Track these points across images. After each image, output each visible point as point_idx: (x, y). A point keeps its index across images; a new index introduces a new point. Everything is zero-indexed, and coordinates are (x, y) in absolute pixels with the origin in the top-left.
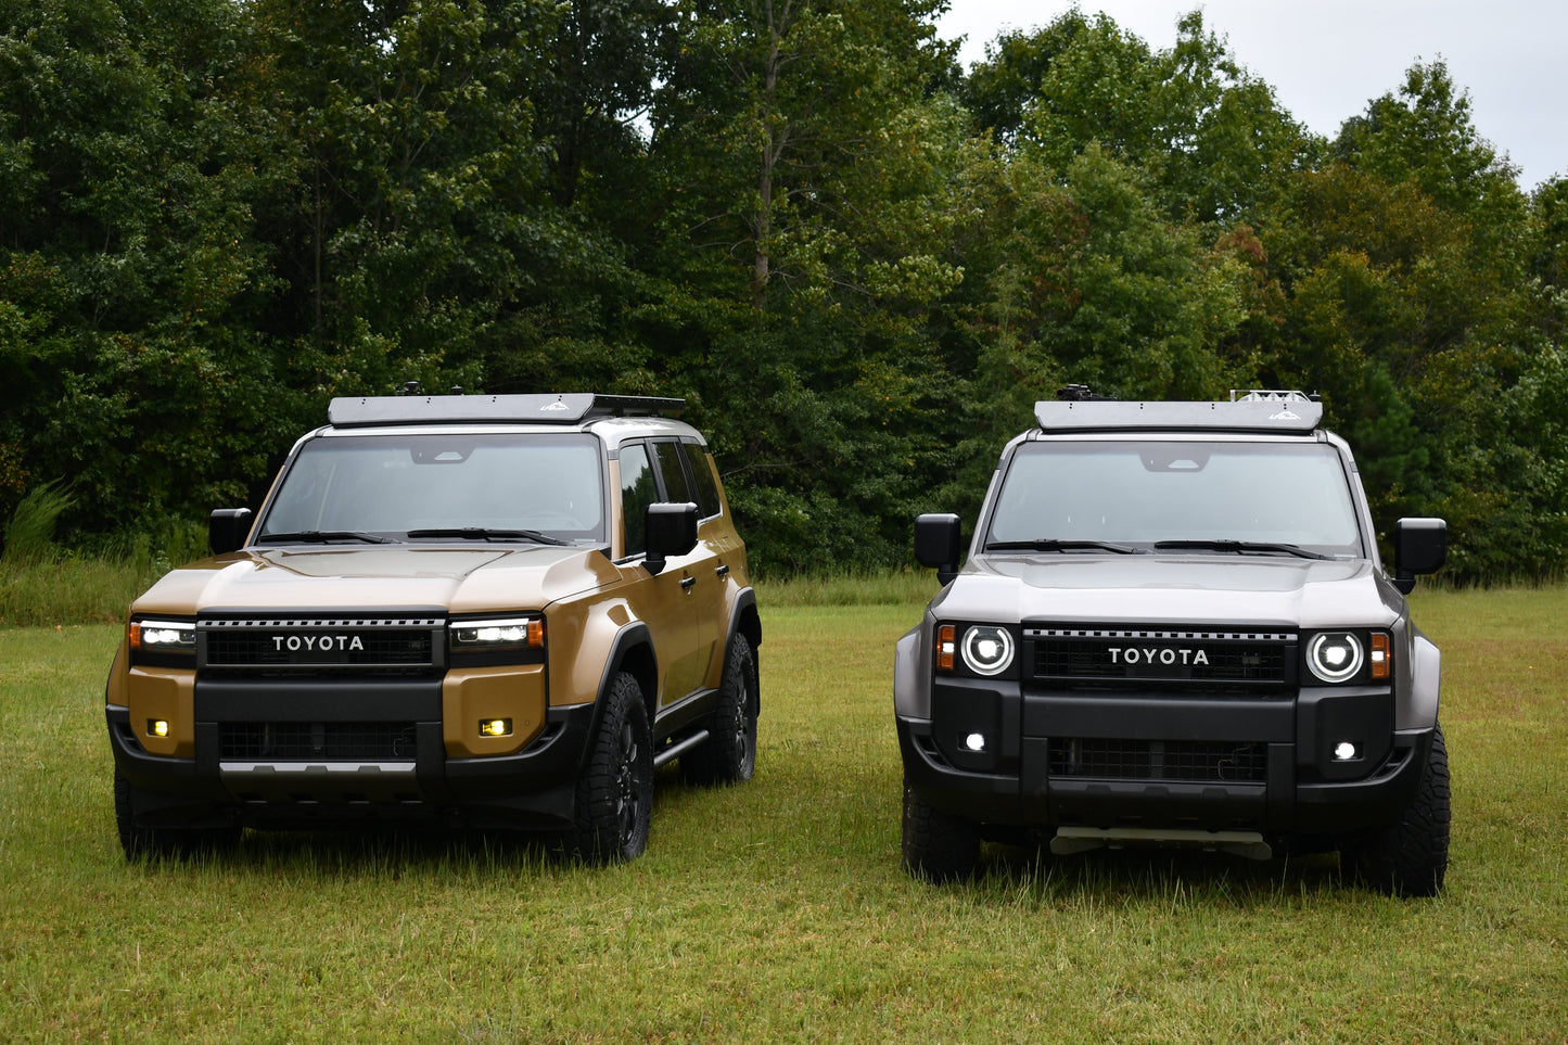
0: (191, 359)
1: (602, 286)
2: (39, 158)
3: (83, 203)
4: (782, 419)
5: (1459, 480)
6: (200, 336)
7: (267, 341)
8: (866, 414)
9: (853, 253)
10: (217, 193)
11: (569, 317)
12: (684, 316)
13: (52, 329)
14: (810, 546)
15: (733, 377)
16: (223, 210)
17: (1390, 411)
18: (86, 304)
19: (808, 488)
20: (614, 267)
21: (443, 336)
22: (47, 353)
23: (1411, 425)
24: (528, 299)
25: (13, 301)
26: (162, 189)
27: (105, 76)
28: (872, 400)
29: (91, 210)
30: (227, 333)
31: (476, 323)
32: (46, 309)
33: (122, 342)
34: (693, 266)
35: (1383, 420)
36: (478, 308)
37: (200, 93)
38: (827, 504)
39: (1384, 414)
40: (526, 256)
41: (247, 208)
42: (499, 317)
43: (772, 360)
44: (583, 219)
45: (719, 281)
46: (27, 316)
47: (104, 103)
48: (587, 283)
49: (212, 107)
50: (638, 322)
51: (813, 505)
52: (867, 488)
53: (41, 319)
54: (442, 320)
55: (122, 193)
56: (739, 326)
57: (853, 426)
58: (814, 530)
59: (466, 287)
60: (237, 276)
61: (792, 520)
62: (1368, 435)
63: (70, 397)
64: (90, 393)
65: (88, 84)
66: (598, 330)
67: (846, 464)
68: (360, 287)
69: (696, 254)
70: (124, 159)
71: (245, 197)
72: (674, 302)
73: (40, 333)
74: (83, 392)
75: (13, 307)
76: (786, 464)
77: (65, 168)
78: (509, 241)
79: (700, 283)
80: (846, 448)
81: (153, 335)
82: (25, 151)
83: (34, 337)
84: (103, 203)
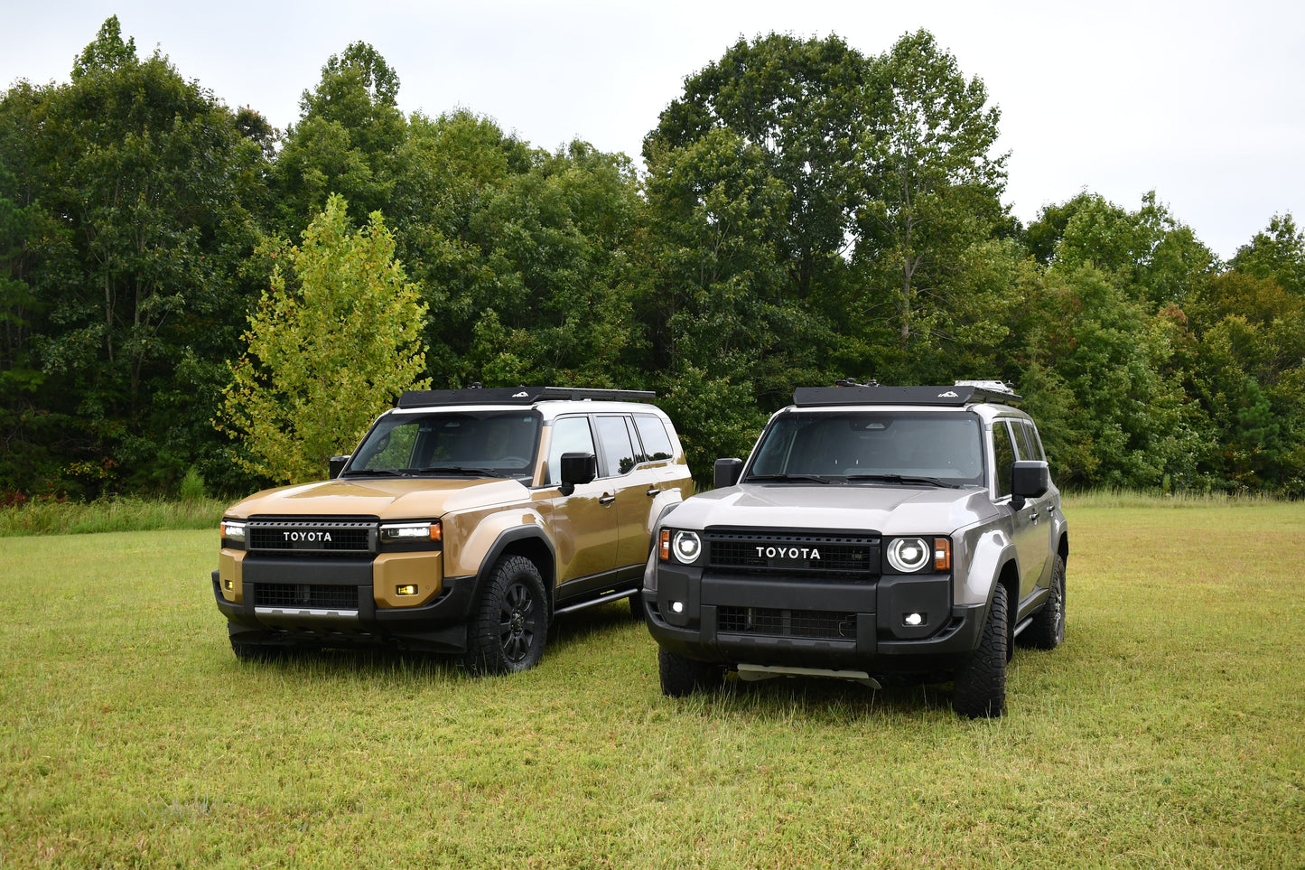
1: (818, 342)
2: (527, 282)
3: (551, 304)
5: (1297, 441)
6: (607, 369)
7: (642, 373)
9: (950, 322)
10: (614, 298)
11: (800, 357)
12: (862, 355)
13: (532, 368)
16: (618, 306)
17: (1257, 403)
18: (550, 353)
20: (824, 331)
21: (731, 368)
22: (529, 380)
23: (1270, 411)
24: (776, 350)
25: (514, 354)
26: (589, 297)
27: (562, 240)
29: (554, 307)
30: (621, 369)
31: (749, 361)
32: (529, 358)
33: (567, 374)
34: (868, 330)
35: (1253, 408)
36: (750, 353)
37: (613, 248)
39: (1254, 405)
40: (777, 326)
41: (630, 305)
42: (761, 358)
44: (807, 305)
45: (883, 338)
46: (520, 362)
47: (561, 255)
48: (805, 340)
49: (618, 253)
50: (838, 358)
53: (527, 363)
54: (730, 360)
55: (569, 298)
56: (890, 360)
59: (740, 342)
60: (622, 337)
62: (1245, 416)
65: (554, 245)
66: (815, 364)
68: (687, 344)
69: (870, 324)
70: (569, 282)
71: (629, 300)
72: (856, 347)
73: (526, 370)
75: (514, 357)
77: (539, 287)
78: (766, 318)
79: (871, 338)
81: (584, 370)
82: (518, 278)
83: (523, 372)
84: (559, 303)
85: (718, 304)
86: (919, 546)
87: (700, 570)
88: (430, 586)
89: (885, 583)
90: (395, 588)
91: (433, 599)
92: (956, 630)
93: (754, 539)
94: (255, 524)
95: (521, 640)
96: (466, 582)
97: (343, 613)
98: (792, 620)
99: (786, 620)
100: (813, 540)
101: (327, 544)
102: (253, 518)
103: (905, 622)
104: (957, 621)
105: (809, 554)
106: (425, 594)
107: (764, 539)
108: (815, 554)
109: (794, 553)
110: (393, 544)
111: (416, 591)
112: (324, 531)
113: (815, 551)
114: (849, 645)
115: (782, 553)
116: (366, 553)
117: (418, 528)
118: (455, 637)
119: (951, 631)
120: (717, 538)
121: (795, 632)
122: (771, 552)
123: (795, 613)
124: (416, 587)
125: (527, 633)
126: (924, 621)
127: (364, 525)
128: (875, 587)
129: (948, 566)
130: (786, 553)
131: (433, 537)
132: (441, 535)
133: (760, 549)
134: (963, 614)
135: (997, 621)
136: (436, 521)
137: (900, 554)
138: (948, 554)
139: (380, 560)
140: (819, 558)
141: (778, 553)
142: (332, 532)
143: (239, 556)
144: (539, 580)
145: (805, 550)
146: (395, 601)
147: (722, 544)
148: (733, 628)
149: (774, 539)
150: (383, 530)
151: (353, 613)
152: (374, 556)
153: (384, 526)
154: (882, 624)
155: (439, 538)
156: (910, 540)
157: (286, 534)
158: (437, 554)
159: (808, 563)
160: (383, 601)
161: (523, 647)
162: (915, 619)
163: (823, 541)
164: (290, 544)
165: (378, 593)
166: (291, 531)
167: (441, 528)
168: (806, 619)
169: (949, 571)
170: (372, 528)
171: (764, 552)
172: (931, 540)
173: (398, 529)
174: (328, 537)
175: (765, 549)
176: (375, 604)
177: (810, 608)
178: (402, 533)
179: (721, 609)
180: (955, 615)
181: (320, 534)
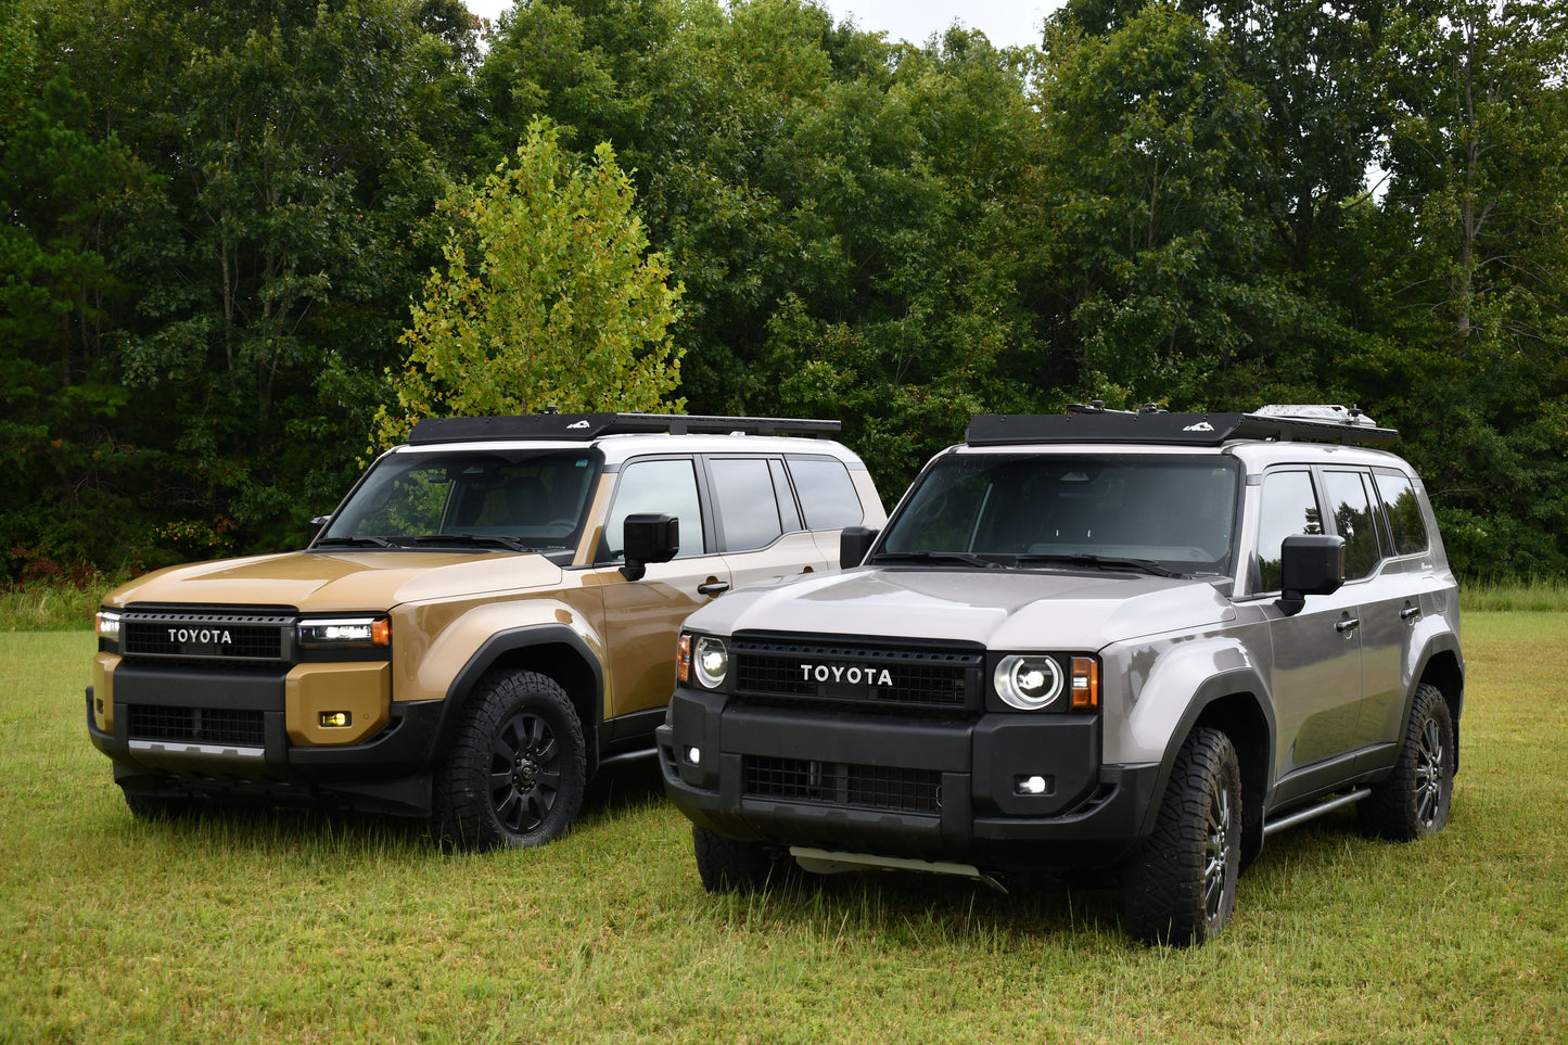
0: (961, 404)
1: (1315, 342)
2: (850, 251)
3: (886, 286)
4: (1471, 452)
6: (974, 385)
7: (1031, 392)
8: (1545, 447)
9: (1536, 310)
10: (987, 273)
11: (1288, 366)
12: (1387, 363)
13: (858, 383)
14: (1490, 559)
15: (1426, 416)
16: (995, 287)
18: (885, 359)
19: (1494, 510)
20: (1329, 325)
21: (1171, 385)
22: (853, 402)
24: (1245, 355)
25: (829, 362)
26: (948, 272)
27: (904, 186)
28: (1552, 434)
29: (891, 290)
30: (998, 384)
31: (1200, 372)
32: (852, 368)
33: (911, 392)
34: (1400, 324)
36: (1202, 360)
37: (986, 196)
38: (1507, 523)
40: (1244, 317)
41: (1013, 284)
42: (1221, 368)
43: (1461, 401)
44: (1299, 284)
45: (1425, 336)
46: (838, 374)
47: (903, 208)
48: (1297, 339)
49: (992, 207)
50: (1347, 369)
51: (1496, 525)
52: (1540, 510)
53: (849, 375)
54: (1170, 372)
55: (914, 276)
57: (1534, 457)
58: (1495, 545)
59: (1185, 344)
60: (998, 336)
61: (1472, 537)
63: (869, 436)
64: (884, 432)
65: (891, 192)
66: (1310, 378)
67: (1525, 491)
68: (1101, 347)
69: (1404, 313)
70: (914, 251)
71: (1012, 276)
72: (1379, 352)
73: (848, 387)
74: (879, 432)
75: (828, 367)
76: (1473, 490)
77: (870, 259)
78: (1228, 306)
79: (1403, 338)
80: (1524, 476)
81: (936, 386)
82: (836, 246)
83: (843, 390)
84: (900, 284)
85: (1152, 282)
86: (1048, 668)
87: (723, 699)
88: (370, 714)
89: (986, 727)
90: (315, 717)
91: (374, 734)
92: (1103, 804)
93: (799, 653)
94: (132, 617)
95: (531, 800)
96: (428, 709)
97: (245, 752)
98: (850, 781)
99: (842, 779)
100: (883, 657)
101: (226, 648)
102: (133, 608)
103: (1018, 789)
104: (1108, 789)
105: (876, 677)
106: (362, 726)
107: (813, 653)
108: (886, 677)
109: (854, 676)
110: (319, 649)
111: (348, 722)
112: (222, 628)
113: (885, 672)
114: (928, 822)
115: (838, 674)
116: (279, 663)
117: (356, 626)
118: (413, 793)
119: (1095, 806)
120: (747, 651)
121: (851, 798)
122: (822, 673)
123: (852, 769)
124: (348, 715)
125: (546, 789)
126: (1049, 788)
127: (276, 621)
128: (969, 731)
129: (1094, 701)
130: (844, 675)
131: (376, 640)
132: (390, 636)
133: (806, 668)
134: (1116, 779)
135: (1192, 792)
136: (381, 615)
137: (1019, 681)
138: (1094, 682)
139: (296, 674)
140: (890, 683)
141: (832, 674)
142: (233, 630)
143: (111, 662)
144: (568, 708)
145: (870, 671)
146: (318, 735)
147: (753, 658)
148: (764, 790)
149: (827, 654)
150: (304, 628)
151: (256, 752)
152: (288, 667)
153: (305, 623)
154: (981, 791)
155: (386, 642)
156: (1033, 659)
157: (172, 631)
158: (381, 666)
159: (874, 692)
160: (299, 735)
161: (536, 812)
162: (1036, 785)
163: (898, 658)
164: (177, 647)
165: (293, 723)
166: (178, 627)
167: (390, 626)
168: (870, 781)
169: (1096, 710)
170: (286, 626)
171: (811, 673)
172: (1065, 658)
173: (326, 627)
174: (227, 637)
175: (814, 669)
176: (289, 740)
177: (873, 762)
178: (332, 634)
179: (749, 760)
180: (1106, 779)
181: (216, 632)
